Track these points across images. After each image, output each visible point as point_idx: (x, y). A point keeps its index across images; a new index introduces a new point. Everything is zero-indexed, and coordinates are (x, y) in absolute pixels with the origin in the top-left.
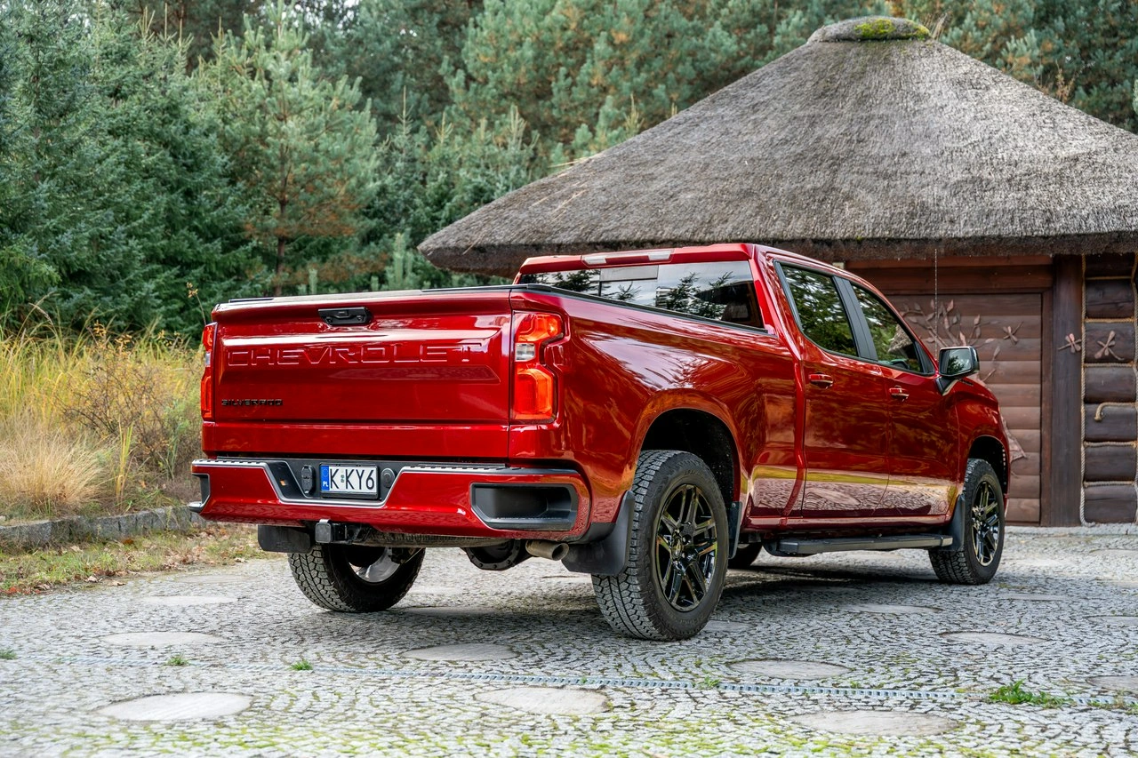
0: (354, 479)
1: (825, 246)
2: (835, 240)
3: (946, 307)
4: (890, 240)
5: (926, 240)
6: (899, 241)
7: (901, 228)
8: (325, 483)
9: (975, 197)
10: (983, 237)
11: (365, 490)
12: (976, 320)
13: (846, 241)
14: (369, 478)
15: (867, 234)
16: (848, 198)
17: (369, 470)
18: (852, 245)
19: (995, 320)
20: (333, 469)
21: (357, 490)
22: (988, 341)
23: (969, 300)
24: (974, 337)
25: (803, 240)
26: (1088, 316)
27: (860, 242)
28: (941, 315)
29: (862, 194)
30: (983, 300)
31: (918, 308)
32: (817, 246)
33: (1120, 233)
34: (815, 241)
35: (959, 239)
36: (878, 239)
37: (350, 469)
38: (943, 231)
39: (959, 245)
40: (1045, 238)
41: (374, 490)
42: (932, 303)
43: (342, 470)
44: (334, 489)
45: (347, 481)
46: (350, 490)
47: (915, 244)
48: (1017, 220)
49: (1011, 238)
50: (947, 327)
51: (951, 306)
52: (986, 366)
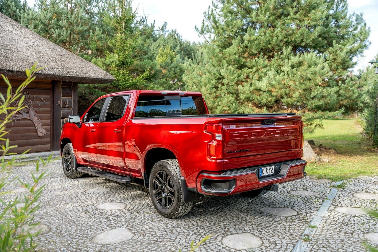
0: (268, 171)
1: (10, 72)
2: (14, 71)
3: (26, 92)
5: (41, 74)
8: (260, 174)
11: (271, 173)
12: (34, 96)
13: (17, 72)
14: (272, 170)
17: (272, 167)
18: (19, 73)
19: (39, 96)
20: (263, 169)
21: (269, 174)
22: (37, 102)
23: (32, 90)
24: (34, 101)
25: (4, 70)
26: (62, 97)
28: (25, 94)
29: (10, 56)
33: (85, 77)
34: (7, 71)
35: (49, 75)
37: (267, 168)
40: (69, 77)
41: (273, 173)
43: (265, 168)
44: (263, 175)
45: (267, 172)
46: (267, 174)
48: (61, 71)
50: (26, 98)
51: (28, 92)
52: (37, 109)
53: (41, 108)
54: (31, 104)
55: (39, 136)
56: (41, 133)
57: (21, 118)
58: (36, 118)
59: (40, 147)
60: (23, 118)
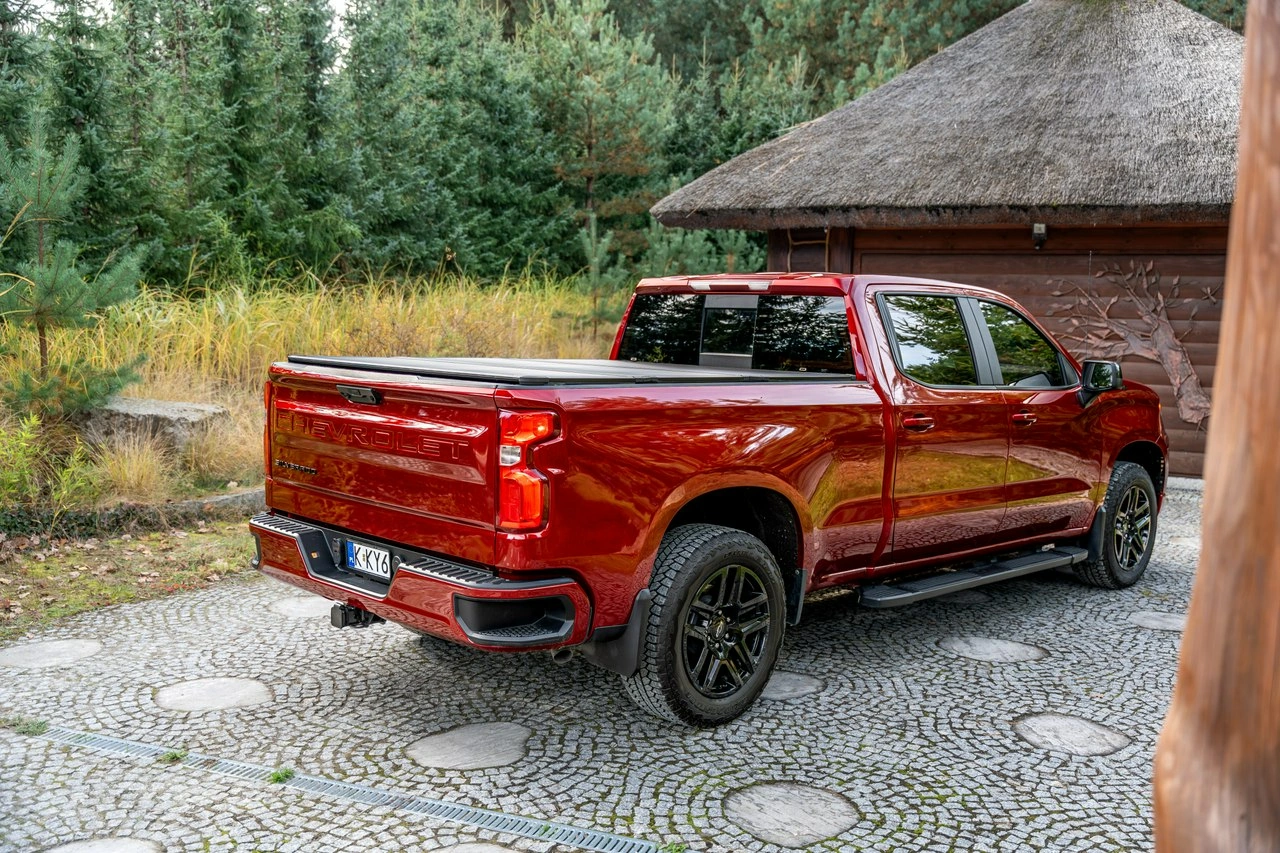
0: (373, 560)
1: (1021, 212)
2: (1031, 207)
3: (1145, 267)
4: (1086, 207)
5: (1122, 207)
6: (1095, 207)
7: (1098, 194)
8: (351, 558)
9: (1178, 162)
10: (1181, 204)
11: (381, 573)
12: (1175, 281)
13: (1042, 207)
14: (384, 562)
15: (1063, 200)
16: (1049, 162)
17: (384, 554)
18: (1048, 211)
19: (1193, 280)
20: (357, 546)
21: (375, 572)
22: (1186, 301)
23: (1168, 261)
24: (1172, 296)
25: (1000, 206)
27: (1055, 208)
28: (1140, 275)
29: (1063, 158)
30: (1183, 261)
31: (1117, 267)
32: (1013, 212)
34: (1012, 207)
35: (1156, 206)
36: (1074, 205)
37: (369, 549)
38: (1141, 197)
39: (1156, 211)
41: (388, 575)
42: (1132, 263)
43: (363, 549)
44: (357, 567)
45: (368, 561)
46: (370, 570)
47: (1111, 211)
48: (1218, 187)
49: (1210, 206)
50: (1145, 286)
51: (1150, 266)
52: (1183, 325)
53: (1201, 323)
54: (1159, 309)
55: (1185, 422)
56: (1192, 409)
57: (1121, 353)
58: (1176, 357)
59: (1187, 459)
60: (1127, 352)
